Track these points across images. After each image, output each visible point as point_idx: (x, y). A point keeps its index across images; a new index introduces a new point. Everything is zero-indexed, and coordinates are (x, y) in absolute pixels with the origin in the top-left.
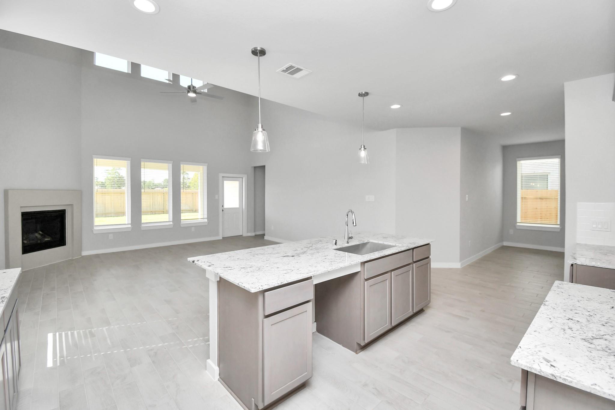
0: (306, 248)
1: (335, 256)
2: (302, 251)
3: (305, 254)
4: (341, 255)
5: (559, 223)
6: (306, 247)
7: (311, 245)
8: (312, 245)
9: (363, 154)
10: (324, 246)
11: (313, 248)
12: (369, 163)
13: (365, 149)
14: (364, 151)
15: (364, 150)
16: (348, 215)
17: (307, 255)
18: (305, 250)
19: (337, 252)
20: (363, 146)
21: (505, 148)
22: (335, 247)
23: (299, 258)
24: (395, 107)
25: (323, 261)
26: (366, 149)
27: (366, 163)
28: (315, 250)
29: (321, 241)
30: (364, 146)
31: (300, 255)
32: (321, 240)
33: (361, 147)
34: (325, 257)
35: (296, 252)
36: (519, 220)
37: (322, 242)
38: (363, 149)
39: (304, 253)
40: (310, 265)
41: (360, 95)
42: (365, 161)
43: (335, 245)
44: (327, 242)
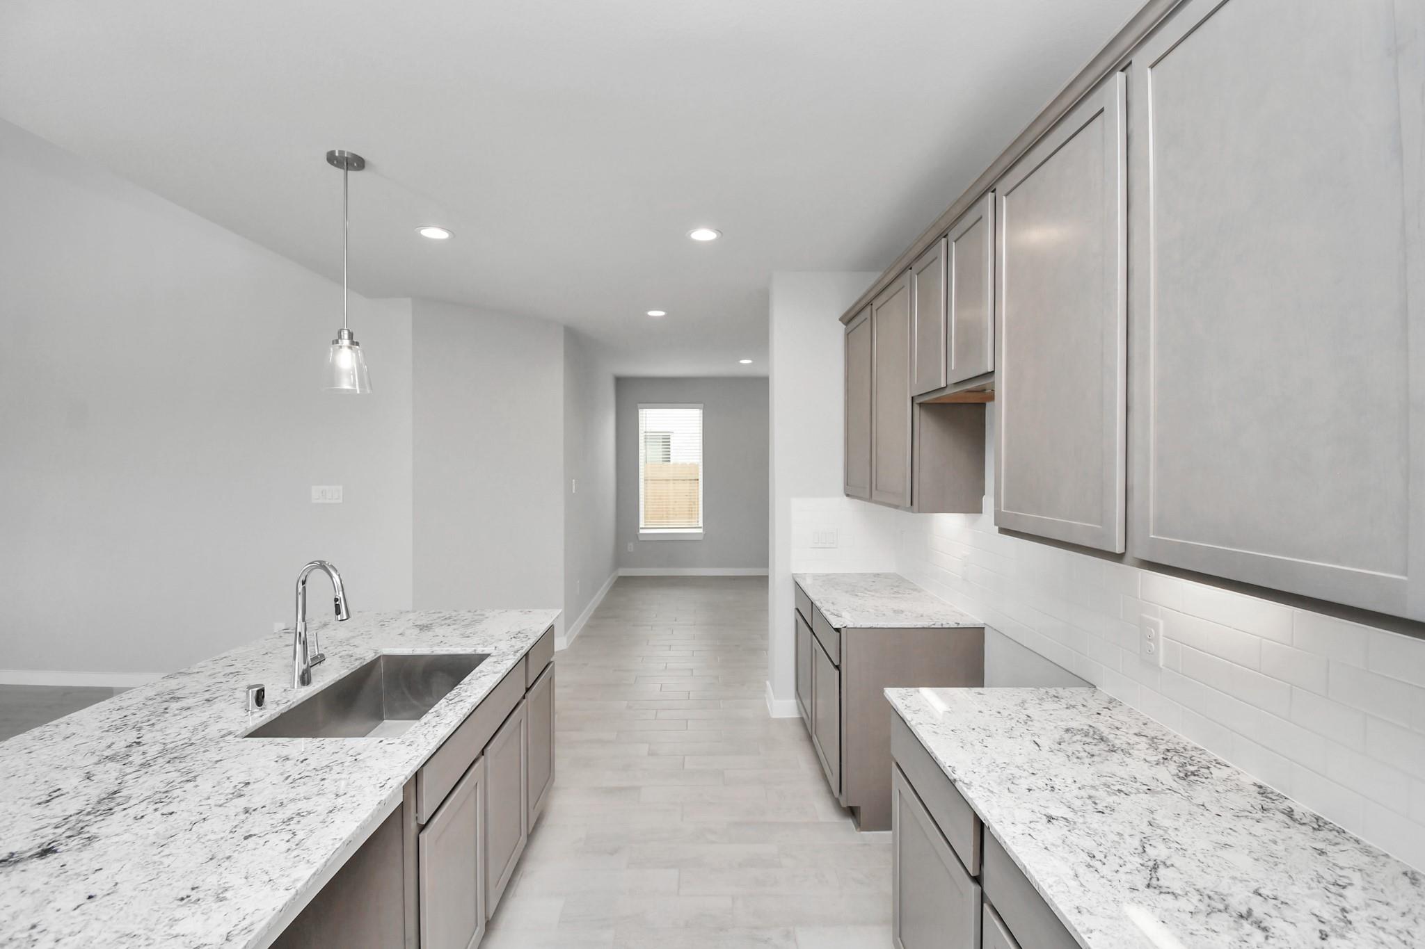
0: (110, 765)
1: (292, 781)
2: (94, 791)
3: (118, 815)
4: (313, 762)
5: (701, 524)
6: (108, 753)
7: (132, 736)
8: (135, 734)
9: (346, 359)
10: (205, 725)
11: (153, 751)
12: (368, 391)
13: (354, 343)
14: (349, 351)
15: (350, 348)
16: (307, 583)
17: (131, 812)
18: (108, 775)
19: (285, 752)
20: (345, 334)
21: (621, 382)
22: (259, 718)
23: (86, 855)
24: (434, 233)
25: (241, 832)
26: (357, 344)
27: (358, 392)
28: (169, 767)
29: (177, 699)
30: (351, 336)
31: (93, 830)
32: (172, 692)
33: (340, 337)
34: (242, 803)
35: (59, 809)
36: (642, 525)
37: (183, 703)
38: (346, 342)
39: (109, 803)
40: (183, 894)
41: (332, 158)
42: (354, 385)
43: (256, 709)
44: (207, 695)
